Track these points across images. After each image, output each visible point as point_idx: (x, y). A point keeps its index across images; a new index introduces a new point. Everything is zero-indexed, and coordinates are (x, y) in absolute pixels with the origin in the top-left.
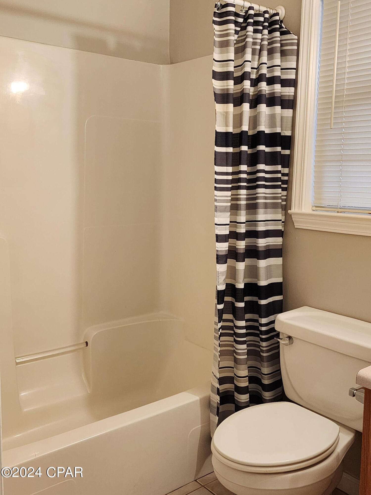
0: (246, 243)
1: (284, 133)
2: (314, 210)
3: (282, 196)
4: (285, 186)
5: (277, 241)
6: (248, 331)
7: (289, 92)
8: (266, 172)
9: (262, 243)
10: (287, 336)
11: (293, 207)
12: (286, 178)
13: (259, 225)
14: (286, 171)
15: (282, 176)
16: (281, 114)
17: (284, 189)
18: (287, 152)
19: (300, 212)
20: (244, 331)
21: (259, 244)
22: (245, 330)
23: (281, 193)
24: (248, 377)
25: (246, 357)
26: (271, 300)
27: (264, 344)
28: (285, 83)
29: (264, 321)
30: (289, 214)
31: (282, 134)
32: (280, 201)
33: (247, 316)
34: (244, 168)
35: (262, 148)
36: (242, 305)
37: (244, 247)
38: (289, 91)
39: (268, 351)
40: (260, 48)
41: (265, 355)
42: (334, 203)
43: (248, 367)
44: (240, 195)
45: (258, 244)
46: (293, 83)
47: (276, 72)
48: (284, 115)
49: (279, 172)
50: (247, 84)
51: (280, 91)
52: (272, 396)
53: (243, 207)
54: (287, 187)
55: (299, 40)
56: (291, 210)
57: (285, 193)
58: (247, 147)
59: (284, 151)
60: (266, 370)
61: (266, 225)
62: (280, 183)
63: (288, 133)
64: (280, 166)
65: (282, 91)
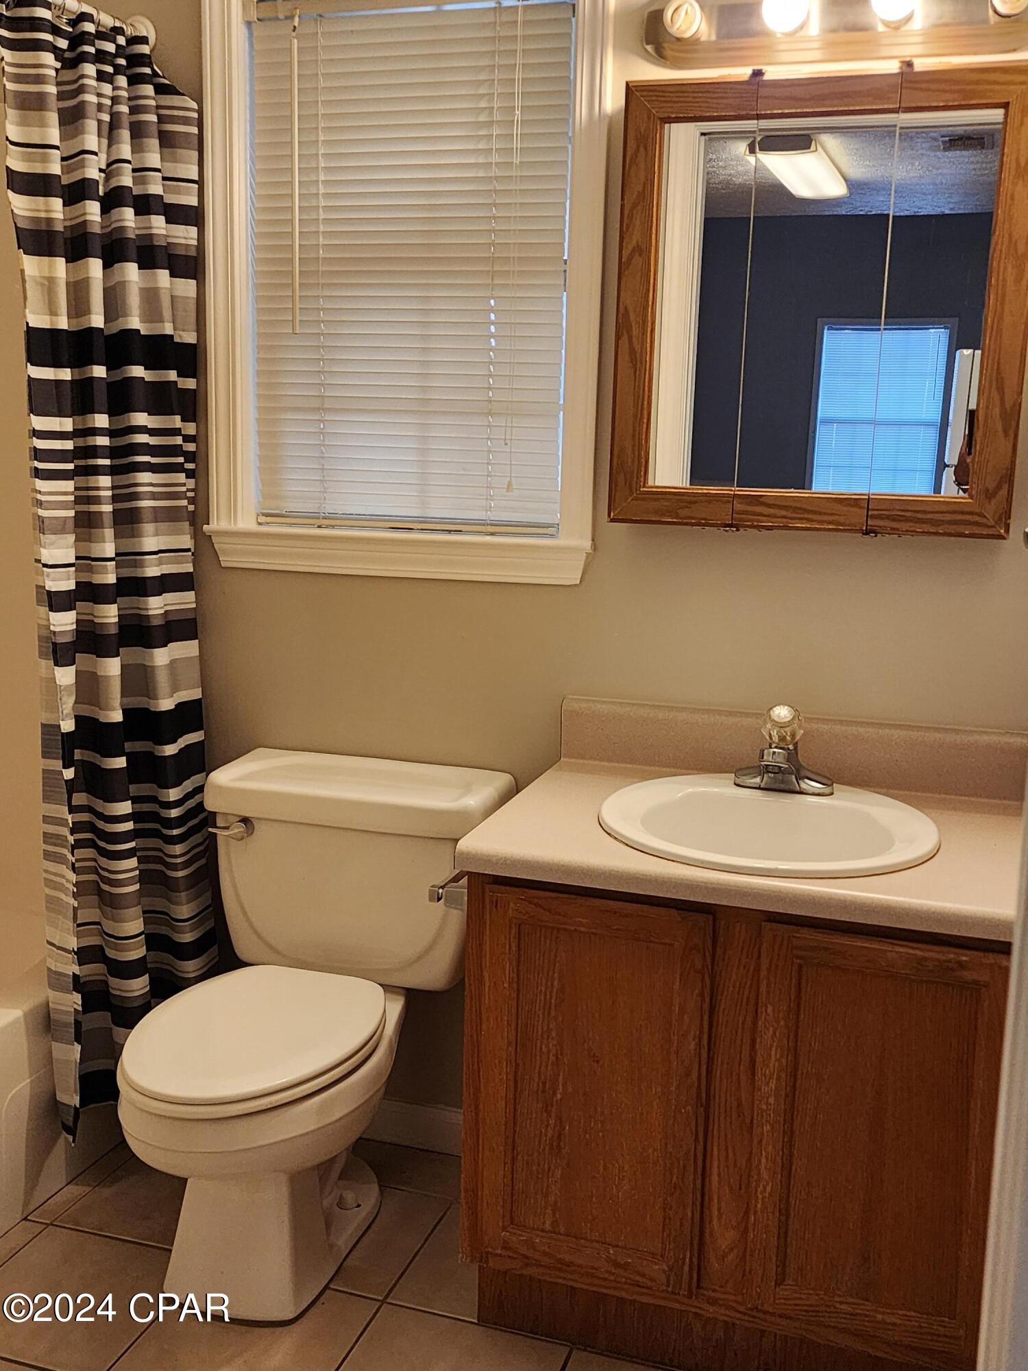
0: (119, 609)
1: (180, 336)
2: (260, 524)
3: (188, 490)
4: (190, 466)
5: (183, 600)
6: (140, 826)
7: (185, 238)
8: (152, 432)
9: (156, 605)
10: (239, 819)
11: (213, 516)
12: (191, 447)
13: (147, 563)
14: (190, 429)
15: (184, 442)
16: (171, 289)
17: (190, 474)
18: (190, 384)
19: (232, 527)
20: (129, 826)
21: (150, 609)
22: (132, 822)
23: (184, 485)
24: (143, 936)
25: (137, 887)
26: (183, 741)
27: (178, 849)
28: (176, 214)
29: (174, 794)
30: (205, 533)
31: (177, 340)
32: (184, 503)
33: (134, 789)
34: (101, 420)
35: (138, 371)
36: (121, 762)
37: (116, 620)
38: (185, 235)
39: (186, 865)
40: (111, 119)
41: (181, 874)
42: (310, 507)
43: (144, 912)
44: (98, 489)
45: (147, 609)
46: (193, 216)
47: (152, 186)
48: (178, 293)
49: (175, 432)
50: (93, 210)
51: (164, 232)
52: (201, 968)
53: (108, 520)
54: (194, 467)
55: (200, 112)
56: (208, 524)
57: (191, 483)
58: (105, 367)
59: (184, 381)
60: (184, 910)
61: (160, 563)
62: (181, 460)
63: (190, 338)
64: (178, 418)
65: (170, 234)
